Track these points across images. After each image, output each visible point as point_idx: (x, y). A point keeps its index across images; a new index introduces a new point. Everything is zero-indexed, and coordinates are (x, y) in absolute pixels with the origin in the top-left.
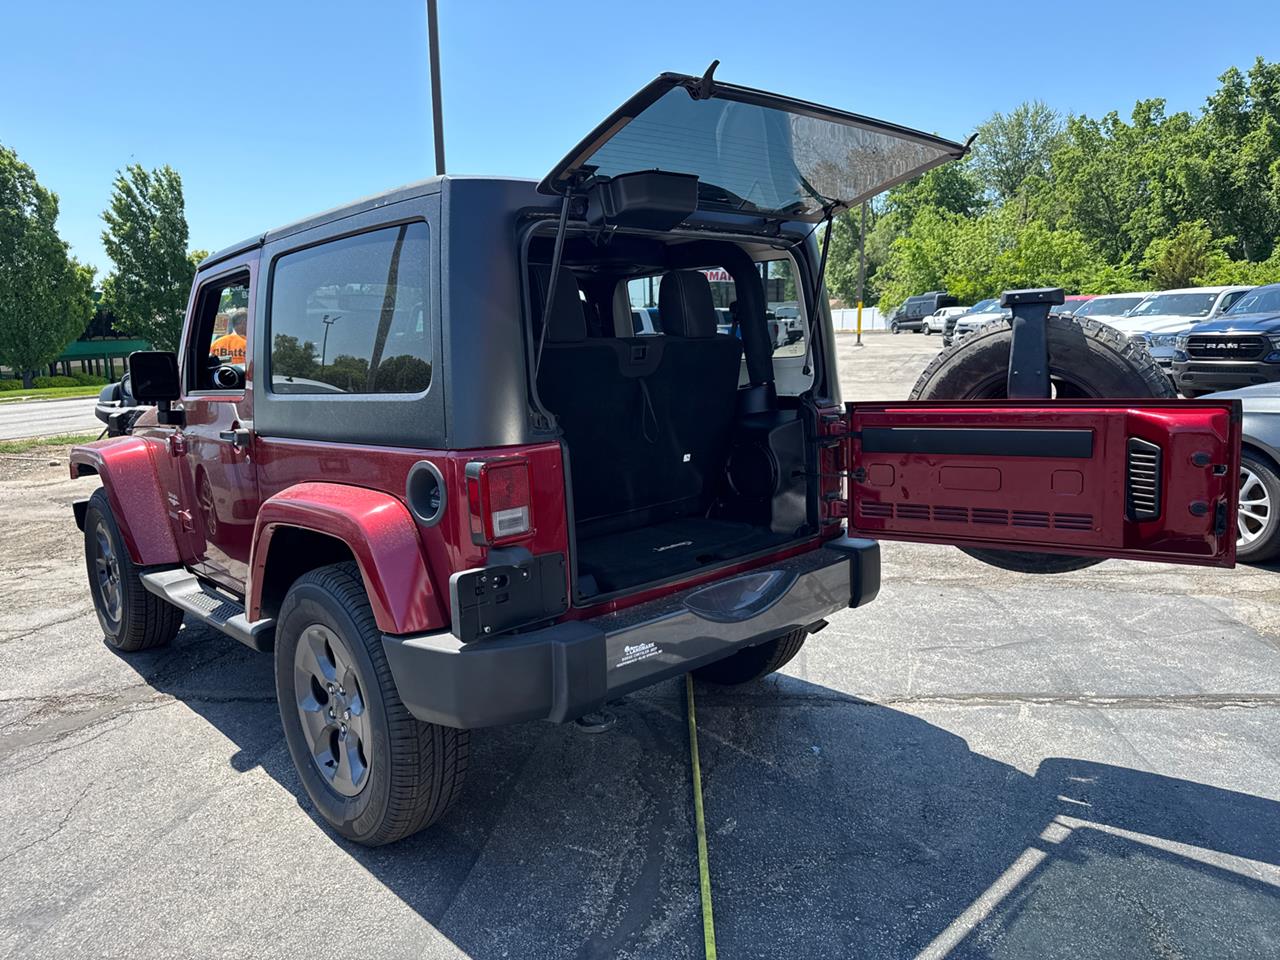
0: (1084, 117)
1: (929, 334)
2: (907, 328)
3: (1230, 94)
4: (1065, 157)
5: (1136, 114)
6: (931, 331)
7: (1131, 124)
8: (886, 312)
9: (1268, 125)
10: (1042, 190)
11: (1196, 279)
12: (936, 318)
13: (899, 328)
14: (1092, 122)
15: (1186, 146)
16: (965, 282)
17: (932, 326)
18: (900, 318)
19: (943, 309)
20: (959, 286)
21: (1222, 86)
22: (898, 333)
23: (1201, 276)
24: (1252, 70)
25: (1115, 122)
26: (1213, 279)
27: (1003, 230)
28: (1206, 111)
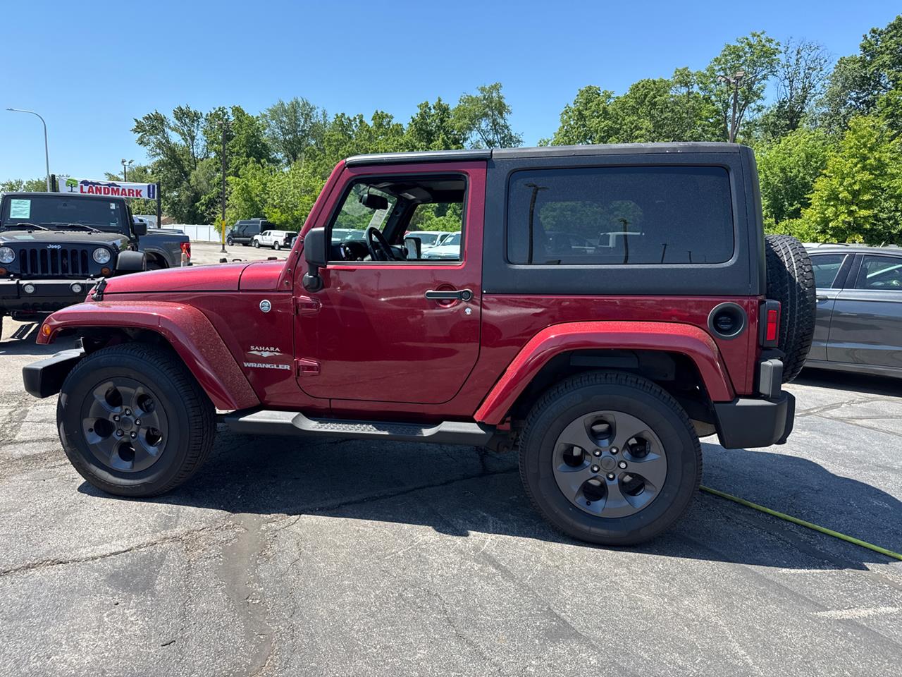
0: (343, 114)
1: (259, 248)
2: (239, 242)
3: (423, 117)
4: (333, 138)
5: (374, 118)
6: (260, 246)
7: (371, 124)
8: (220, 230)
9: (443, 139)
10: (318, 158)
11: (420, 226)
12: (264, 237)
13: (234, 242)
14: (348, 118)
15: (401, 145)
16: (280, 214)
17: (261, 242)
18: (233, 234)
19: (268, 231)
20: (275, 216)
21: (419, 111)
22: (232, 245)
23: (422, 224)
24: (435, 104)
25: (361, 121)
26: (428, 226)
27: (303, 182)
28: (411, 126)
